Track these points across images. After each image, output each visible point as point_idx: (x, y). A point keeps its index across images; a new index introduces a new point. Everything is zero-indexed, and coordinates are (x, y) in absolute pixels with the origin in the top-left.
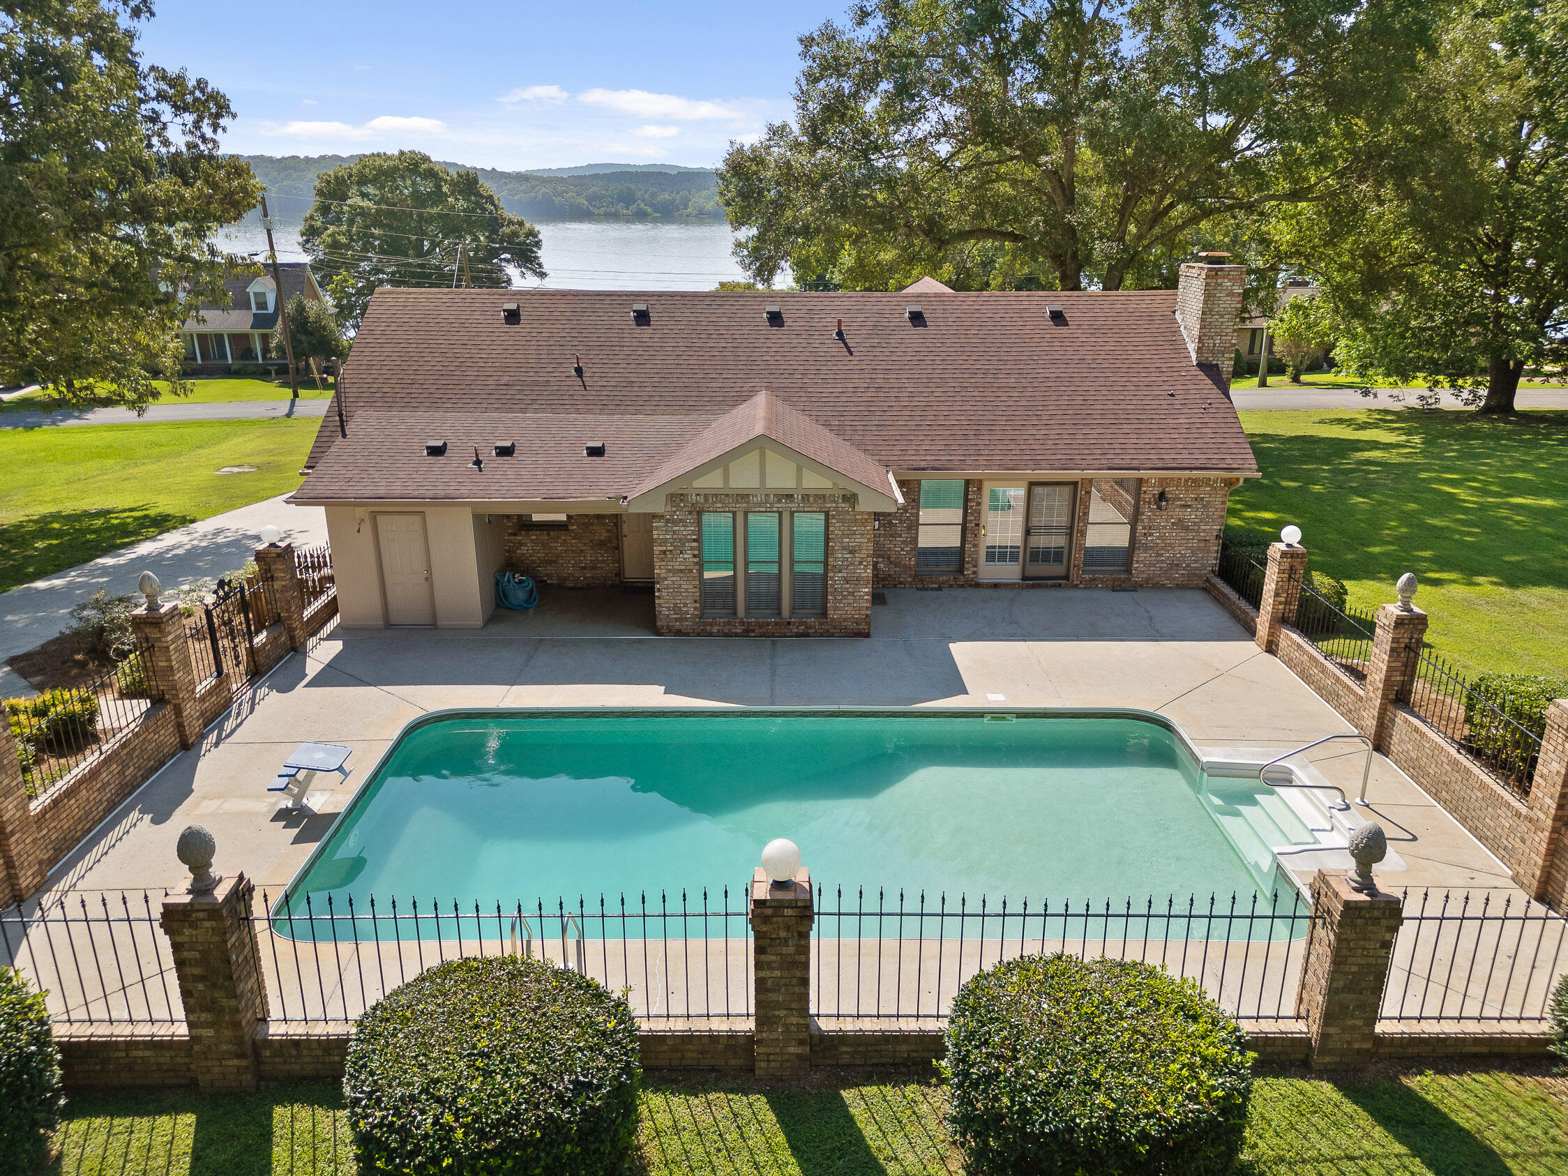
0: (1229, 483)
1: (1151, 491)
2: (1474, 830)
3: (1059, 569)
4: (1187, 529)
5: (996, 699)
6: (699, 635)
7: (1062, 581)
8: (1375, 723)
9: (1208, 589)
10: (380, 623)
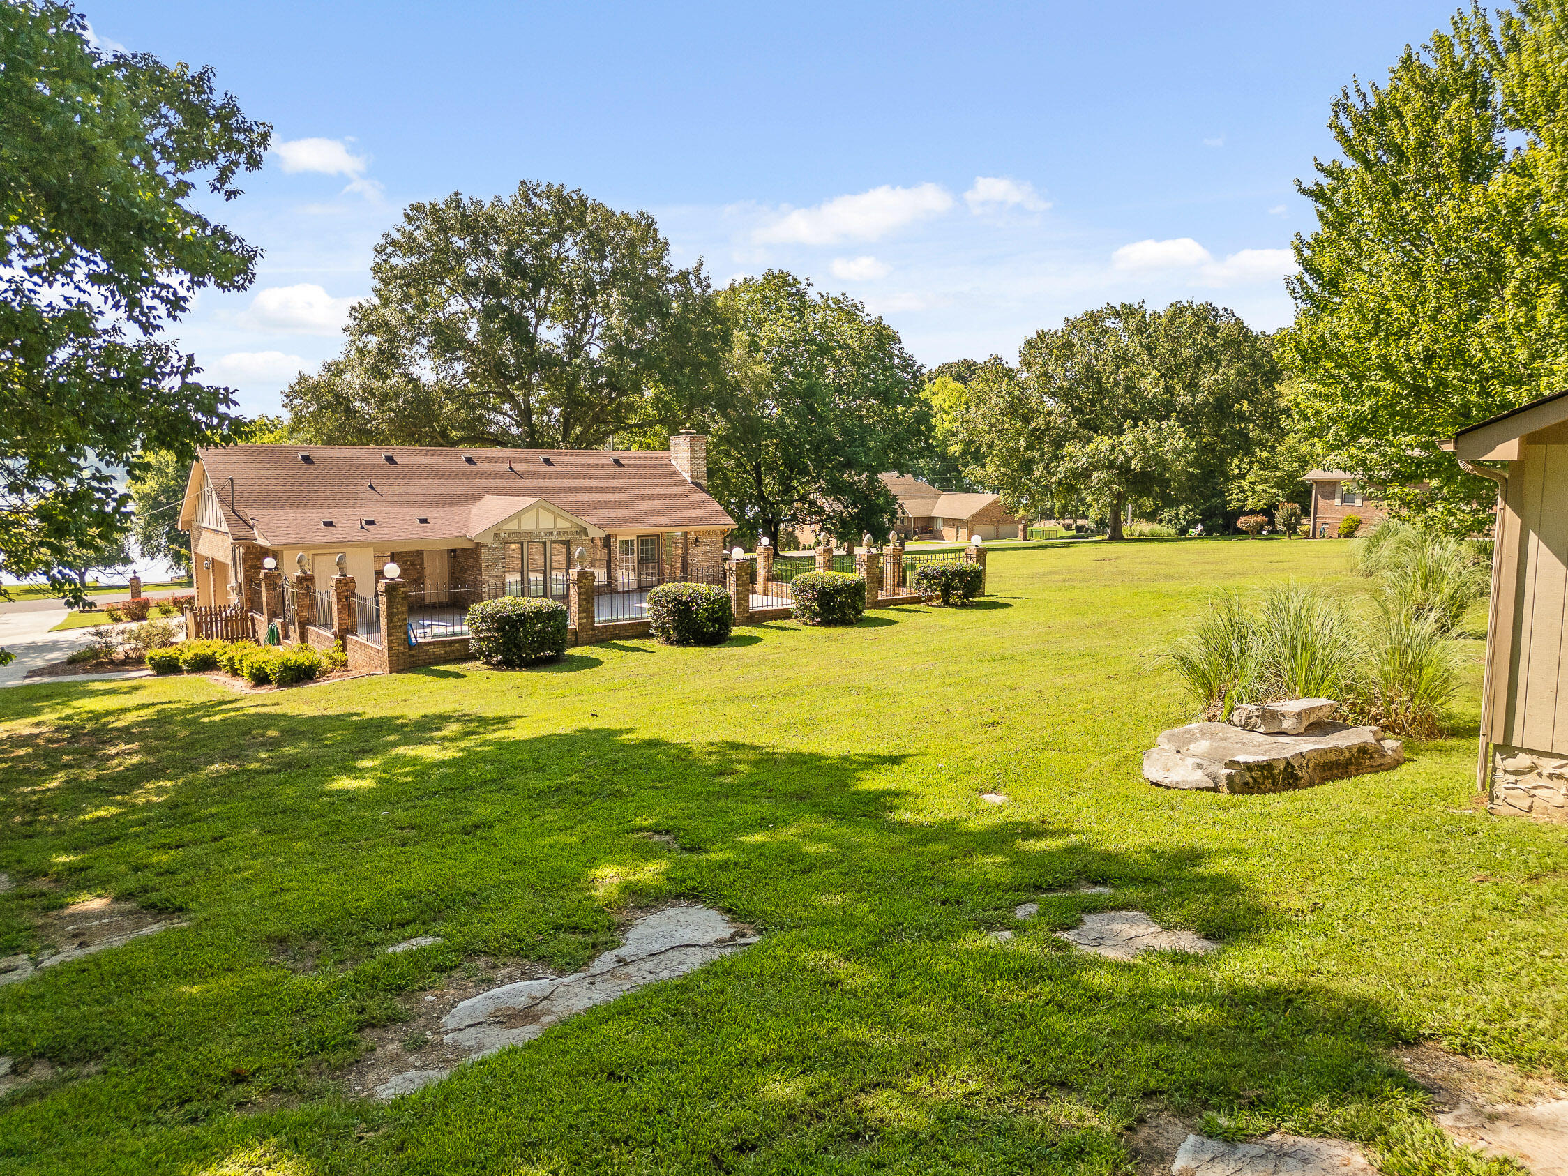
0: (723, 532)
1: (691, 538)
4: (708, 556)
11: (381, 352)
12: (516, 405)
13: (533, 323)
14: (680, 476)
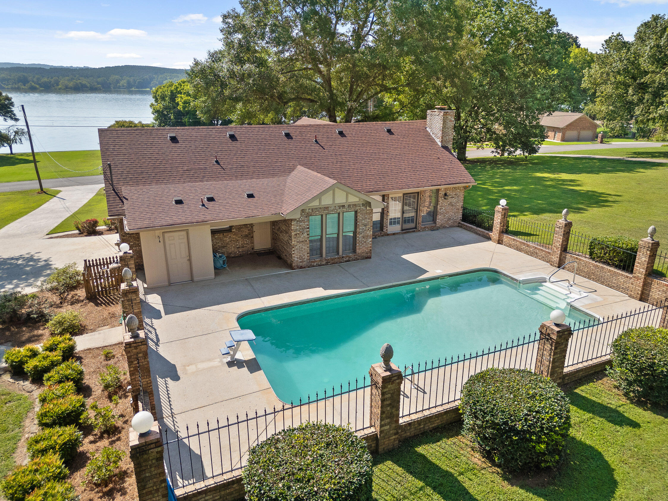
0: (465, 188)
1: (442, 193)
2: (608, 286)
3: (412, 225)
4: (453, 205)
5: (439, 272)
6: (309, 267)
7: (415, 229)
8: (558, 259)
9: (460, 226)
10: (167, 283)
11: (240, 45)
12: (323, 76)
13: (334, 22)
14: (433, 141)
